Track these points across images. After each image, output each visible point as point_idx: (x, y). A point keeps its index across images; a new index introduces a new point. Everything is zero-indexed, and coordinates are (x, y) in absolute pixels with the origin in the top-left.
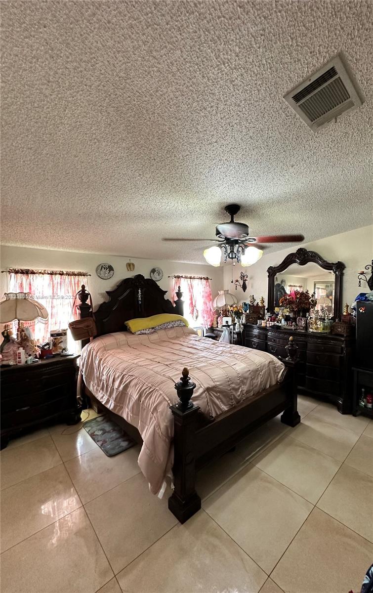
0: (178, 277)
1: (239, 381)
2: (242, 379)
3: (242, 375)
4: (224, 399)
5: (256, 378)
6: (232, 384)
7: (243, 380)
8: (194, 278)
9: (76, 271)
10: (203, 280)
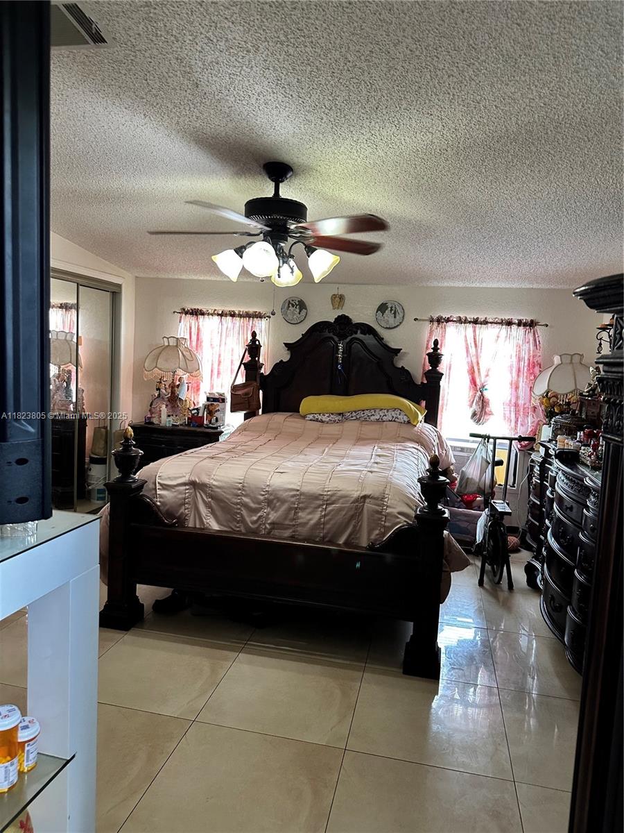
0: (439, 320)
1: (262, 498)
2: (272, 497)
3: (273, 491)
4: (219, 513)
5: (308, 511)
6: (245, 496)
7: (273, 499)
8: (485, 322)
9: (251, 310)
10: (514, 327)
